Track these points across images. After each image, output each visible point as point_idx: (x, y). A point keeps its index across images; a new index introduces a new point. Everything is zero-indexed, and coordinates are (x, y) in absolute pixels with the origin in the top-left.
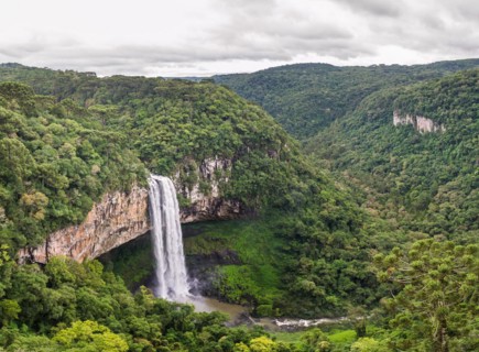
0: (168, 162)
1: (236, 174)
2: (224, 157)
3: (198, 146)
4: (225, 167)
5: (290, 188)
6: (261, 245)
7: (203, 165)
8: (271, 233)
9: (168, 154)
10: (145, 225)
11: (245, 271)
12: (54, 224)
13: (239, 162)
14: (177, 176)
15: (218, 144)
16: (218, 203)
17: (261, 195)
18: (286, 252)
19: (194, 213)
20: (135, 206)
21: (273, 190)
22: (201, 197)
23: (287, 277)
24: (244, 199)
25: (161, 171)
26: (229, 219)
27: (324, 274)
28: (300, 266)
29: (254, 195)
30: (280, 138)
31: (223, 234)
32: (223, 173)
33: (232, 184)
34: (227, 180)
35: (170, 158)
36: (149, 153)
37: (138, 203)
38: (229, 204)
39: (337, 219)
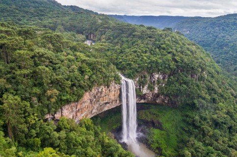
0: (133, 73)
1: (169, 83)
2: (164, 73)
3: (150, 66)
4: (164, 78)
5: (199, 96)
6: (174, 123)
7: (152, 76)
8: (181, 118)
9: (134, 68)
10: (118, 102)
11: (163, 134)
12: (63, 103)
13: (172, 77)
14: (137, 79)
15: (161, 66)
16: (157, 96)
17: (181, 97)
18: (186, 131)
19: (144, 99)
20: (113, 92)
21: (188, 95)
22: (148, 91)
23: (181, 145)
24: (171, 97)
25: (129, 76)
26: (162, 105)
27: (198, 151)
28: (188, 141)
29: (177, 96)
30: (201, 68)
31: (158, 112)
32: (162, 81)
33: (166, 88)
34: (163, 85)
35: (134, 70)
36: (125, 67)
37: (115, 91)
38: (163, 97)
39: (222, 123)
